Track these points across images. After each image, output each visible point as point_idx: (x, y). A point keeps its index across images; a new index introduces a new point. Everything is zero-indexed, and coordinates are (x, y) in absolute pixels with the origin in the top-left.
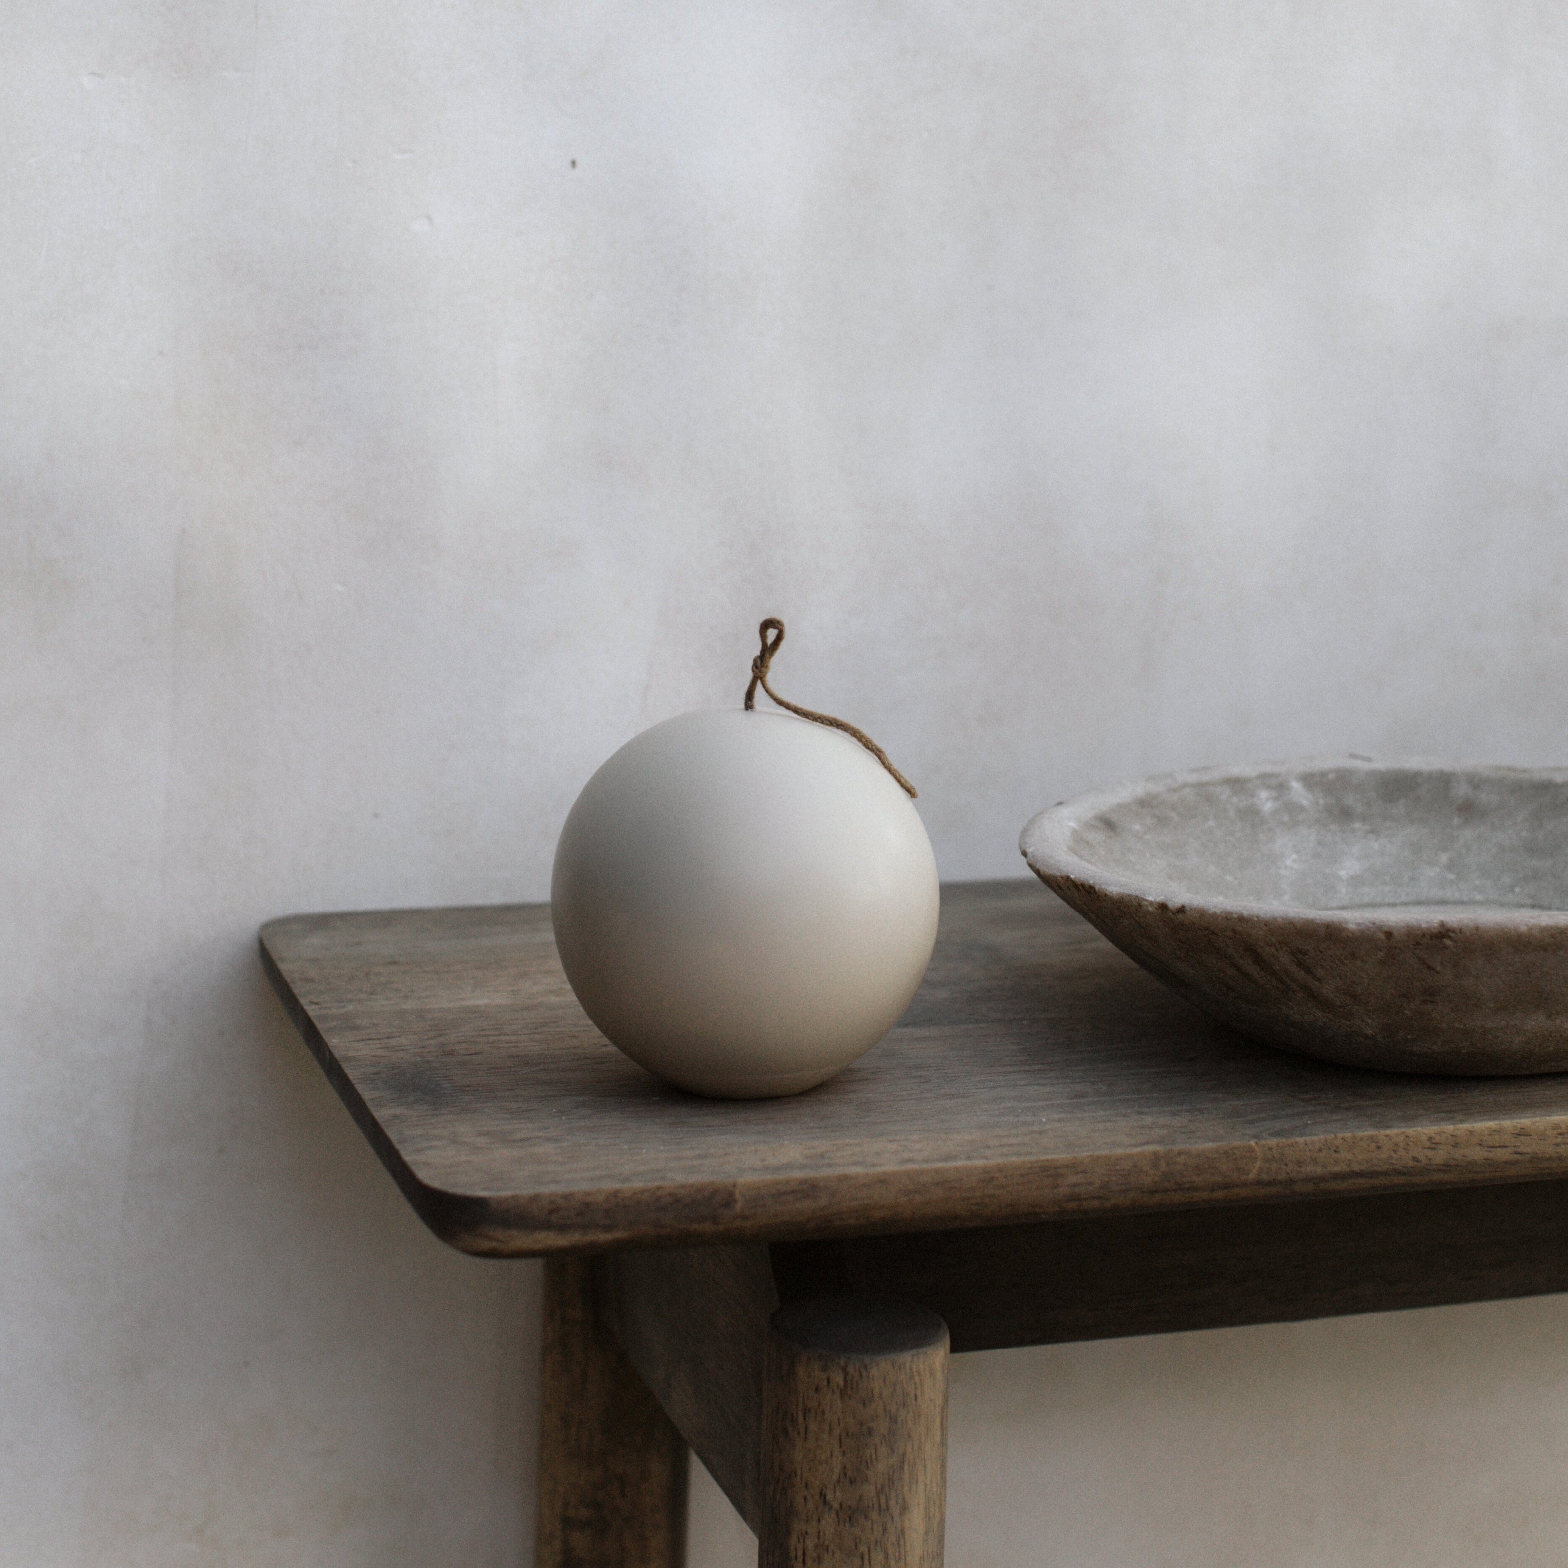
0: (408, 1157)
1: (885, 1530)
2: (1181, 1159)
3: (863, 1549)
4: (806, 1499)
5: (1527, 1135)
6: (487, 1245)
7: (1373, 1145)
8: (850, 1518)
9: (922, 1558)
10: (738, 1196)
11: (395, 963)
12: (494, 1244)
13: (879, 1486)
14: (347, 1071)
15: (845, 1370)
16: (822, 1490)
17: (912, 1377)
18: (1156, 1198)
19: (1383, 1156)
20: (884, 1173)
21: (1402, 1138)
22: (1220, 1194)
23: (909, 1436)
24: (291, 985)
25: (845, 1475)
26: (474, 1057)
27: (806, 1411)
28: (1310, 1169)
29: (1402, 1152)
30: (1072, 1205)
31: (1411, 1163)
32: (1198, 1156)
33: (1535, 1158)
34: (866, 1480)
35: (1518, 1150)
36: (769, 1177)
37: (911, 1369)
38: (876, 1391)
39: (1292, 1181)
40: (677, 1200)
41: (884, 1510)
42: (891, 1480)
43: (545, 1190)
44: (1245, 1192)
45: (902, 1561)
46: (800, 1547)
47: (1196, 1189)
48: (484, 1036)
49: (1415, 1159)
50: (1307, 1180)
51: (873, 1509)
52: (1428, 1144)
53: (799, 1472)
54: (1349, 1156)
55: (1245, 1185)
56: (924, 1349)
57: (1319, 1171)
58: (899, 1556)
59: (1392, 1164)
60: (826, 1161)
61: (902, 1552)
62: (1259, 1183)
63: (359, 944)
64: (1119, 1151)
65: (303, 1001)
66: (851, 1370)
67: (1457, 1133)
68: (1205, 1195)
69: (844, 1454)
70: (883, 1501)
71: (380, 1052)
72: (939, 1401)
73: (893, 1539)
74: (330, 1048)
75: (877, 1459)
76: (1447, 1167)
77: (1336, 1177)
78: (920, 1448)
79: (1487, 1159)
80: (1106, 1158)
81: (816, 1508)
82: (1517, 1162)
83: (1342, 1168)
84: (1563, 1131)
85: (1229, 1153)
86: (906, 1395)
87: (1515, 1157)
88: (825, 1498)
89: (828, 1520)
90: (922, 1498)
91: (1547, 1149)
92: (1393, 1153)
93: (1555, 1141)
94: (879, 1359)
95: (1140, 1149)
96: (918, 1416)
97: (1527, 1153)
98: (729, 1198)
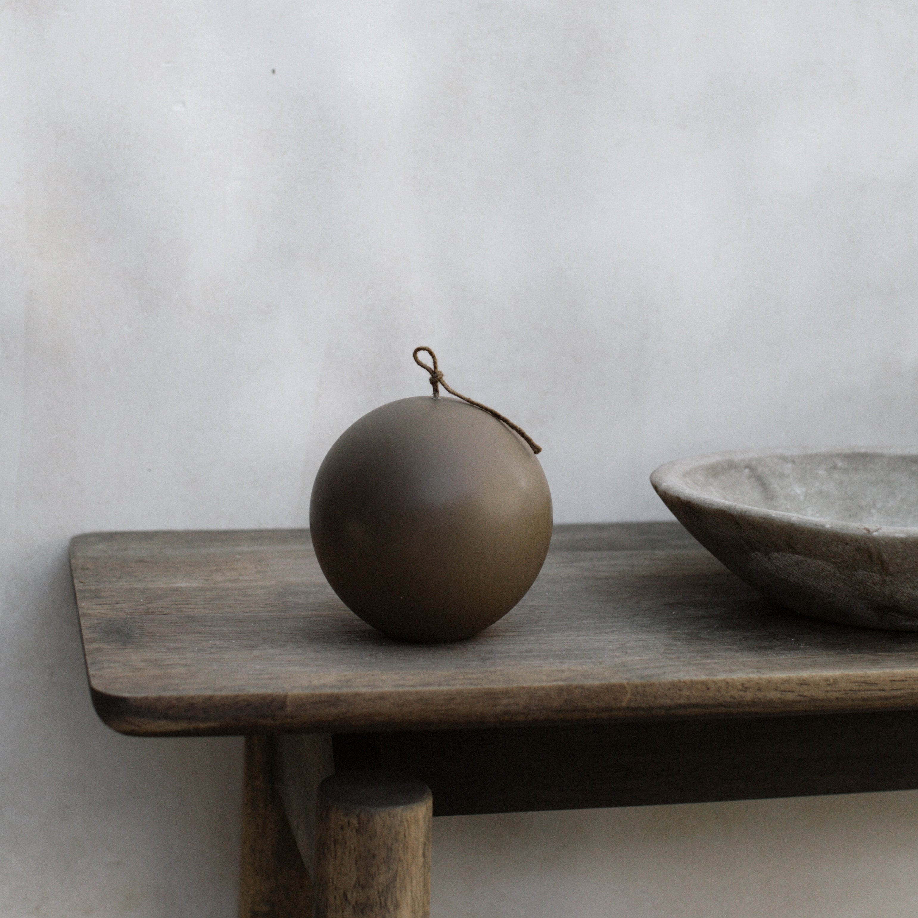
0: (91, 673)
2: (577, 691)
4: (335, 897)
5: (807, 685)
6: (128, 727)
7: (704, 688)
8: (362, 910)
10: (288, 703)
11: (142, 561)
12: (133, 727)
13: (380, 891)
14: (82, 622)
15: (359, 816)
16: (345, 892)
17: (402, 822)
18: (562, 715)
19: (711, 694)
20: (383, 692)
21: (723, 684)
22: (604, 715)
23: (400, 860)
24: (74, 572)
25: (359, 882)
26: (163, 616)
27: (336, 841)
28: (663, 701)
29: (724, 692)
30: (506, 717)
31: (729, 700)
32: (588, 689)
33: (812, 700)
34: (372, 887)
35: (802, 694)
36: (309, 692)
37: (401, 818)
38: (379, 830)
39: (651, 708)
40: (249, 704)
41: (384, 906)
42: (388, 888)
43: (165, 694)
44: (619, 714)
48: (176, 604)
49: (732, 697)
50: (661, 707)
51: (376, 905)
52: (741, 688)
53: (331, 880)
54: (688, 694)
55: (620, 709)
56: (411, 805)
57: (669, 702)
59: (717, 699)
60: (350, 684)
62: (628, 708)
63: (126, 549)
64: (538, 684)
65: (75, 581)
66: (362, 816)
67: (760, 681)
68: (593, 715)
69: (358, 870)
70: (383, 901)
71: (109, 612)
72: (422, 840)
75: (379, 874)
76: (754, 703)
77: (680, 706)
78: (408, 868)
79: (780, 699)
80: (530, 688)
81: (341, 904)
82: (799, 702)
83: (683, 701)
84: (831, 683)
85: (610, 689)
86: (397, 834)
87: (799, 698)
88: (347, 898)
89: (349, 911)
90: (409, 901)
91: (820, 694)
92: (717, 693)
93: (825, 689)
94: (380, 810)
95: (551, 684)
96: (406, 848)
97: (807, 696)
98: (282, 704)
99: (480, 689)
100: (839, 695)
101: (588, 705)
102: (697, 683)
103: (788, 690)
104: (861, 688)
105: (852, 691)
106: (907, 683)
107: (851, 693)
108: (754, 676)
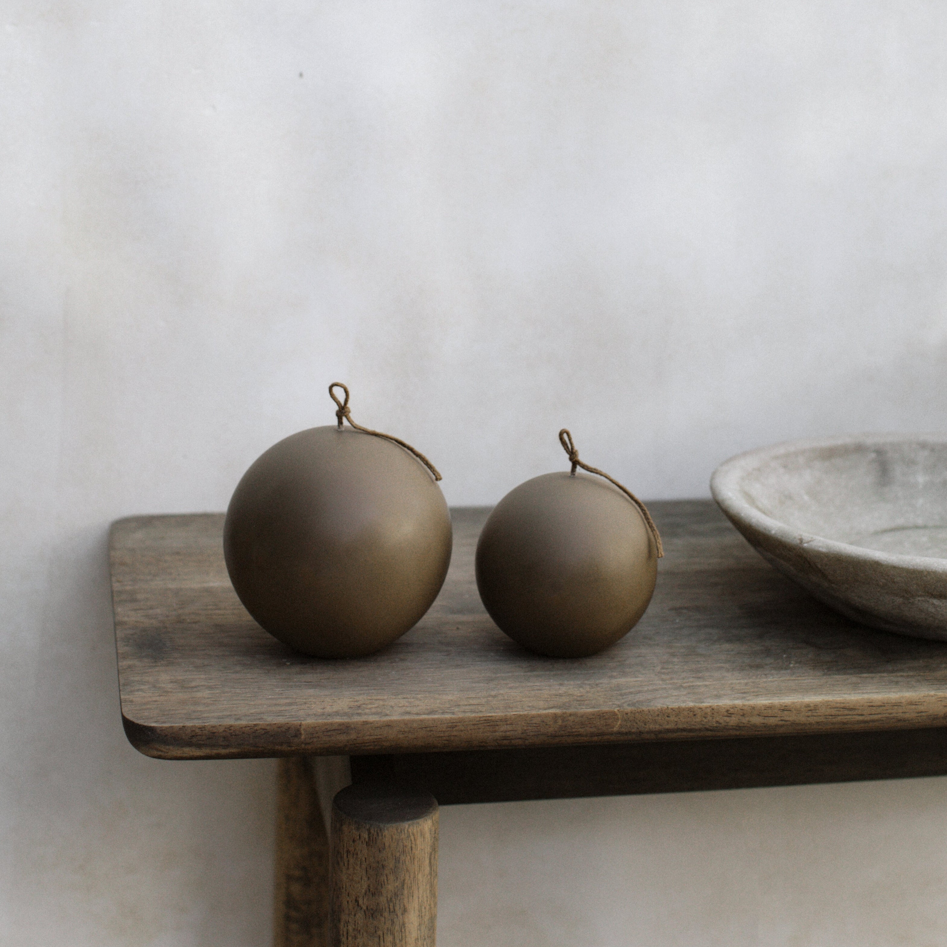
1: (393, 922)
2: (571, 718)
3: (380, 933)
4: (348, 902)
5: (789, 710)
6: (155, 753)
7: (691, 714)
8: (372, 915)
9: (417, 939)
10: (303, 732)
12: (160, 753)
13: (389, 898)
15: (369, 830)
16: (356, 898)
17: (409, 836)
18: (557, 740)
19: (697, 720)
20: (391, 721)
21: (709, 710)
22: (595, 738)
23: (408, 870)
25: (369, 890)
27: (348, 852)
28: (652, 726)
29: (709, 718)
30: (506, 742)
31: (715, 725)
33: (793, 723)
34: (381, 894)
35: (782, 718)
36: (322, 721)
37: (408, 832)
38: (387, 844)
39: (641, 733)
40: (266, 732)
41: (392, 911)
42: (396, 895)
43: (189, 724)
44: (612, 738)
45: (404, 941)
46: (345, 930)
47: (580, 735)
49: (717, 722)
50: (650, 732)
51: (385, 910)
52: (726, 714)
53: (344, 887)
54: (676, 720)
55: (612, 734)
56: (418, 820)
57: (657, 727)
58: (402, 938)
59: (703, 725)
60: (359, 711)
61: (404, 935)
62: (619, 733)
64: (534, 712)
66: (372, 831)
67: (744, 707)
68: (587, 739)
69: (369, 879)
70: (391, 907)
72: (428, 849)
73: (397, 928)
75: (387, 883)
76: (738, 727)
77: (668, 731)
78: (415, 877)
79: (763, 724)
80: (526, 716)
81: (354, 908)
82: (782, 726)
83: (671, 726)
84: (812, 708)
85: (601, 716)
86: (405, 846)
87: (781, 723)
88: (358, 903)
89: (360, 915)
90: (417, 906)
91: (802, 719)
92: (704, 719)
93: (807, 714)
94: (389, 825)
95: (547, 711)
96: (413, 859)
97: (789, 721)
98: (297, 732)
100: (818, 719)
101: (582, 731)
102: (684, 709)
103: (770, 715)
104: (840, 713)
105: (832, 716)
106: (884, 708)
107: (830, 717)
108: (738, 702)
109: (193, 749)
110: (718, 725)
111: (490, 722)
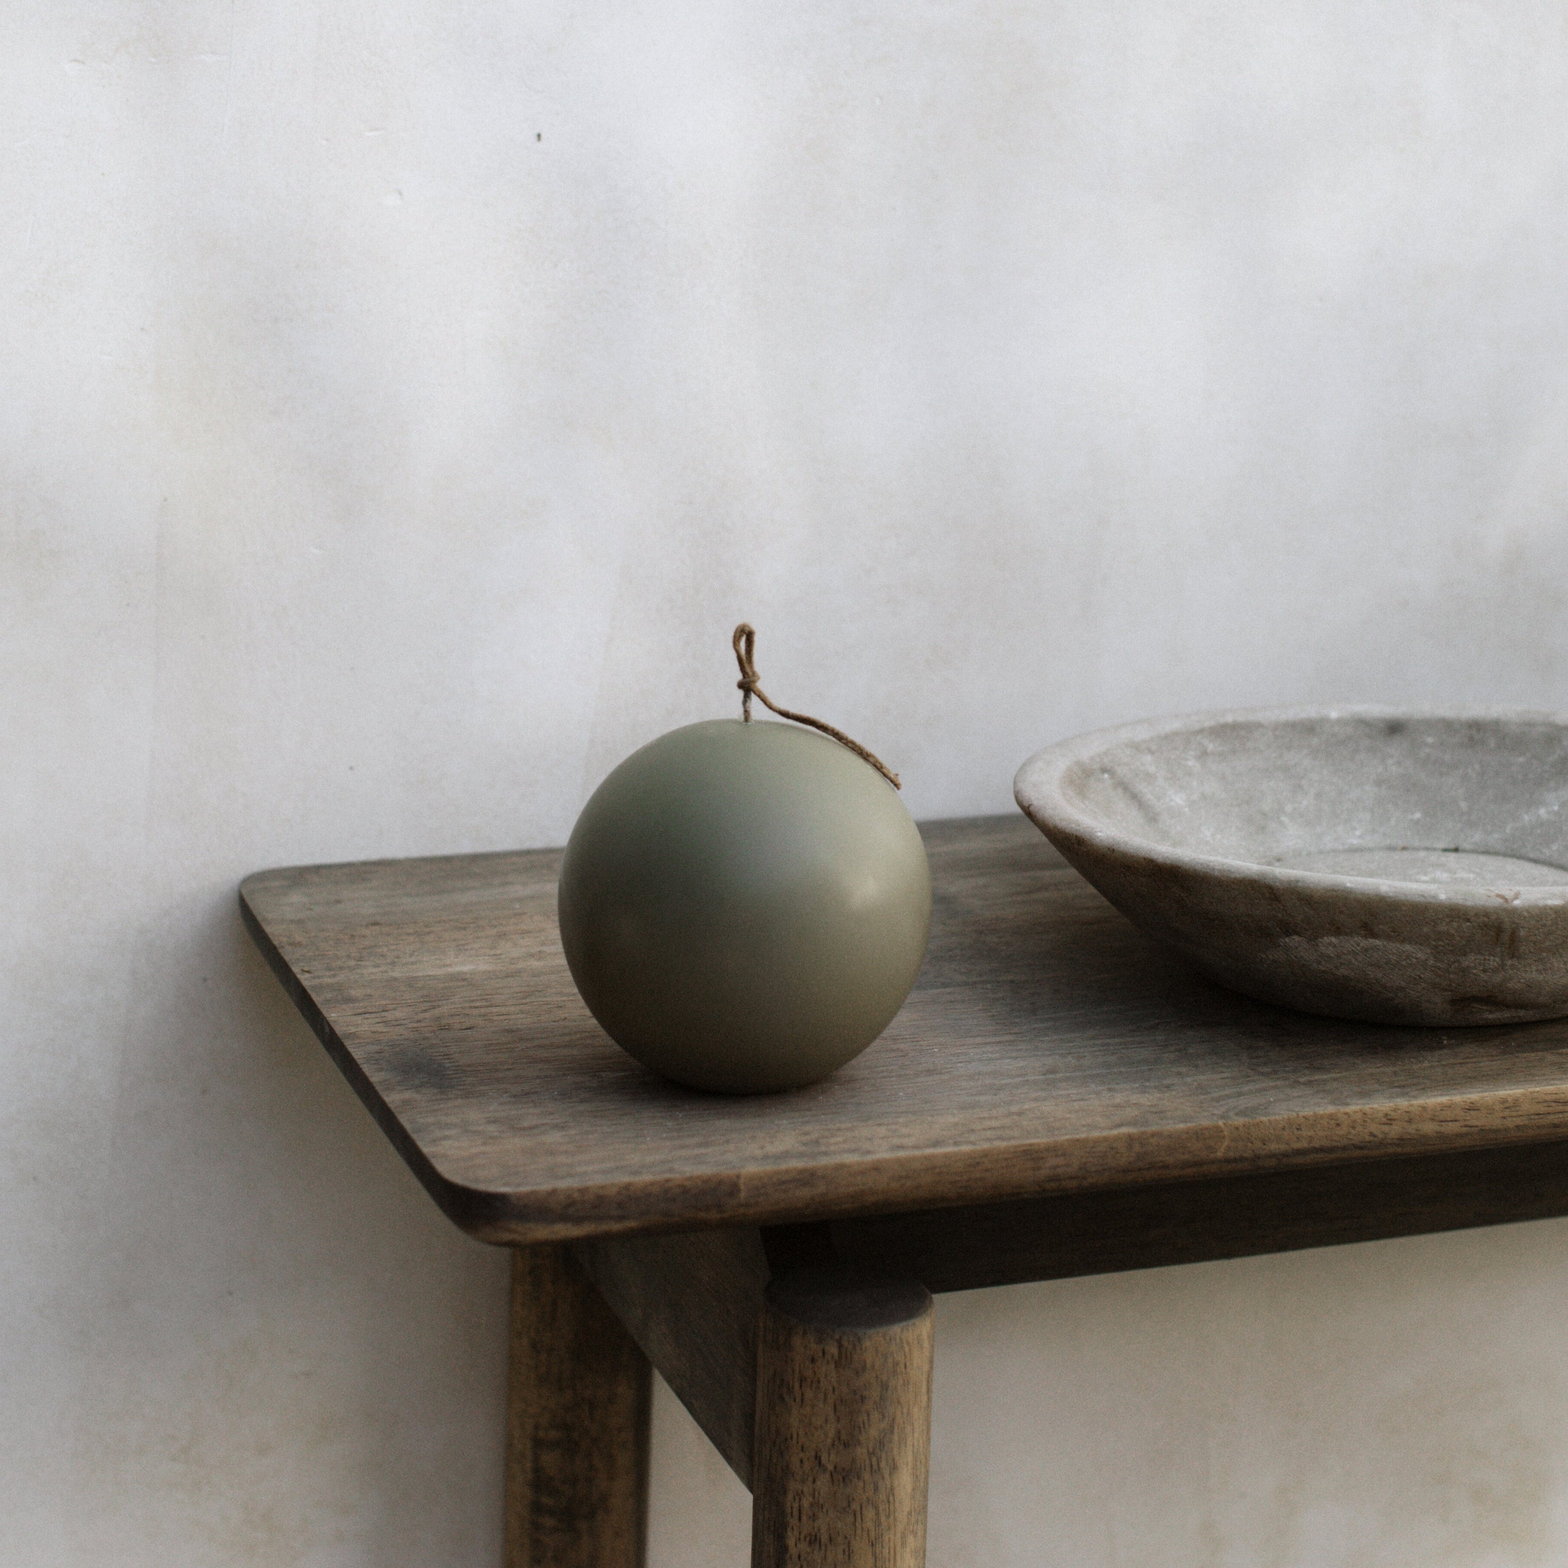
0: (426, 1149)
1: (876, 1489)
2: (1153, 1141)
3: (855, 1506)
4: (801, 1461)
5: (1476, 1109)
7: (1333, 1122)
8: (844, 1479)
9: (910, 1513)
10: (742, 1187)
11: (375, 924)
13: (871, 1450)
14: (351, 1050)
15: (839, 1342)
16: (817, 1453)
17: (902, 1347)
18: (1131, 1177)
19: (1342, 1132)
20: (878, 1161)
21: (1360, 1115)
22: (1189, 1171)
23: (899, 1402)
24: (280, 951)
25: (839, 1439)
26: (469, 1032)
27: (802, 1380)
28: (1274, 1147)
29: (1359, 1128)
30: (1053, 1185)
31: (1367, 1138)
32: (1170, 1136)
33: (1483, 1130)
34: (859, 1442)
35: (1466, 1123)
36: (769, 1167)
37: (901, 1339)
38: (869, 1362)
39: (1257, 1157)
40: (685, 1190)
41: (875, 1470)
42: (881, 1443)
43: (563, 1184)
44: (1215, 1168)
45: (892, 1517)
46: (796, 1505)
48: (476, 1007)
49: (1372, 1134)
50: (1272, 1156)
51: (865, 1469)
52: (1384, 1120)
53: (795, 1436)
54: (1309, 1134)
55: (1213, 1162)
56: (912, 1320)
57: (1283, 1147)
58: (889, 1512)
59: (1351, 1139)
60: (823, 1149)
61: (892, 1508)
62: (1228, 1161)
63: (338, 902)
64: (1096, 1134)
65: (296, 969)
66: (845, 1343)
67: (1411, 1109)
68: (1176, 1172)
69: (838, 1420)
70: (874, 1463)
71: (381, 1028)
72: (926, 1368)
73: (882, 1496)
74: (331, 1023)
75: (869, 1426)
76: (1402, 1141)
77: (1298, 1152)
78: (908, 1413)
79: (1438, 1133)
80: (1085, 1141)
81: (812, 1469)
82: (1466, 1134)
83: (1304, 1144)
84: (1510, 1105)
85: (1198, 1134)
86: (896, 1364)
87: (1465, 1129)
88: (820, 1461)
89: (823, 1481)
90: (910, 1459)
91: (1495, 1122)
92: (1351, 1130)
93: (1501, 1115)
94: (871, 1332)
95: (1115, 1132)
96: (906, 1383)
97: (1477, 1126)
98: (733, 1187)
99: (1016, 1147)
100: (1518, 1121)
101: (1170, 1160)
102: (1322, 1117)
103: (1449, 1119)
104: (1550, 1110)
105: (1539, 1114)
107: (1537, 1117)
108: (1403, 1103)
109: (569, 1225)
110: (1371, 1138)
111: (1032, 1155)
